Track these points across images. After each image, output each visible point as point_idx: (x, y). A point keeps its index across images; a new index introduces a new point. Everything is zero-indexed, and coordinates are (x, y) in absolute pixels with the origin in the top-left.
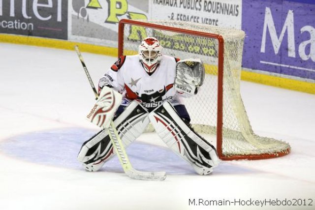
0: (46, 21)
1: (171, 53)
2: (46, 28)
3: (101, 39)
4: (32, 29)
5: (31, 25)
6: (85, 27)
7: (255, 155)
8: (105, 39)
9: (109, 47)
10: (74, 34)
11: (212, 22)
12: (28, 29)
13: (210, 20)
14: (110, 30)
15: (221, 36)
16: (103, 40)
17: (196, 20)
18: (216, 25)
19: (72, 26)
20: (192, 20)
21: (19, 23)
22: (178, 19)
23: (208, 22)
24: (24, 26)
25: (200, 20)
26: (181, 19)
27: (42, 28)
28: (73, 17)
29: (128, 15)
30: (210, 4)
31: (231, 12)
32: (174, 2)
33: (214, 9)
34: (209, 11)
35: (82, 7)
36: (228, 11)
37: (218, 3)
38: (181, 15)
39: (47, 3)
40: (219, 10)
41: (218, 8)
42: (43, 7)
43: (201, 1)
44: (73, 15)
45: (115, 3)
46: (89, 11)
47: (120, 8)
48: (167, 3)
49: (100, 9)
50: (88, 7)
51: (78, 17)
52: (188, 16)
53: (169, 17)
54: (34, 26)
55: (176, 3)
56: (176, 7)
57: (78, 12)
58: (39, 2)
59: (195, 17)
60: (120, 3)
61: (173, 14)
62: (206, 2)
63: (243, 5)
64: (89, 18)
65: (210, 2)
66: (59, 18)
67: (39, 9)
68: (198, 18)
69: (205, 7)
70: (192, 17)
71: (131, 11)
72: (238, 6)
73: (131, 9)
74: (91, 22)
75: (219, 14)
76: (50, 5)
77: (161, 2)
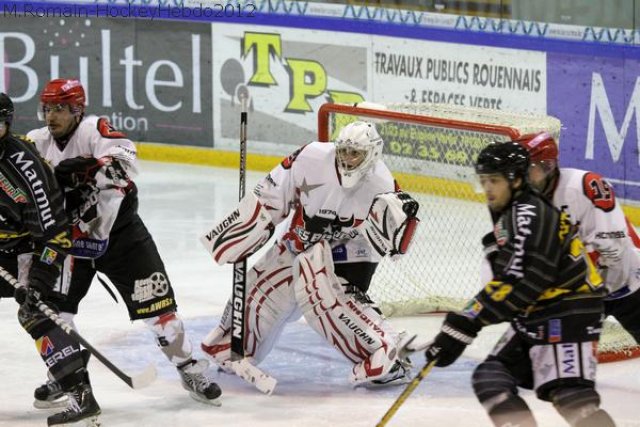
0: (172, 113)
1: (413, 165)
2: (174, 127)
3: (278, 143)
4: (146, 128)
5: (143, 123)
8: (285, 142)
10: (225, 136)
11: (491, 105)
12: (139, 128)
13: (486, 100)
14: (294, 125)
15: (517, 130)
16: (282, 146)
17: (458, 101)
18: (498, 108)
19: (222, 121)
20: (452, 101)
21: (120, 119)
22: (424, 101)
23: (482, 104)
24: (129, 123)
25: (466, 101)
26: (430, 101)
27: (165, 126)
28: (223, 103)
29: (328, 96)
30: (485, 71)
31: (526, 84)
32: (416, 68)
33: (493, 81)
34: (484, 84)
35: (240, 85)
36: (519, 82)
37: (501, 68)
38: (431, 93)
39: (173, 79)
40: (502, 82)
41: (500, 77)
42: (166, 87)
43: (467, 64)
44: (222, 100)
45: (302, 74)
46: (253, 91)
47: (313, 82)
48: (403, 70)
49: (274, 87)
50: (251, 83)
51: (233, 104)
52: (444, 95)
53: (407, 97)
54: (149, 123)
55: (419, 70)
56: (421, 77)
57: (233, 94)
58: (158, 77)
59: (457, 96)
60: (311, 75)
61: (414, 91)
62: (476, 66)
63: (548, 71)
64: (255, 104)
65: (485, 67)
66: (197, 107)
67: (158, 91)
68: (463, 97)
69: (475, 75)
70: (451, 96)
71: (333, 89)
72: (538, 72)
73: (334, 84)
74: (258, 112)
75: (502, 89)
76: (179, 82)
77: (390, 69)
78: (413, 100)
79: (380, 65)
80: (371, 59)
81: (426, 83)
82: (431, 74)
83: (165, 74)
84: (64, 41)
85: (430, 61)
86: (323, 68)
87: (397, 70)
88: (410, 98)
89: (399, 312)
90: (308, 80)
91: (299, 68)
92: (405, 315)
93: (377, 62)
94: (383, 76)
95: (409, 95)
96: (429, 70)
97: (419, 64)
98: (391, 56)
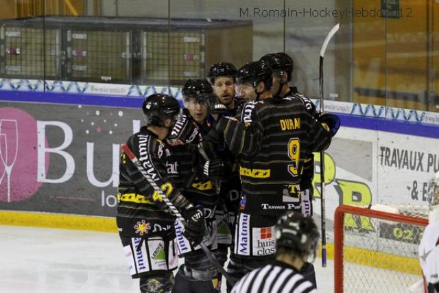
29: (336, 184)
32: (417, 162)
48: (405, 164)
53: (409, 188)
55: (420, 164)
56: (422, 170)
61: (415, 183)
71: (342, 178)
73: (342, 174)
77: (393, 162)
78: (414, 190)
79: (384, 158)
80: (376, 152)
81: (426, 175)
82: (431, 168)
84: (99, 130)
85: (430, 156)
86: (331, 157)
87: (400, 162)
88: (412, 188)
90: (318, 169)
93: (382, 156)
94: (386, 168)
95: (411, 186)
96: (430, 164)
97: (421, 158)
98: (395, 150)
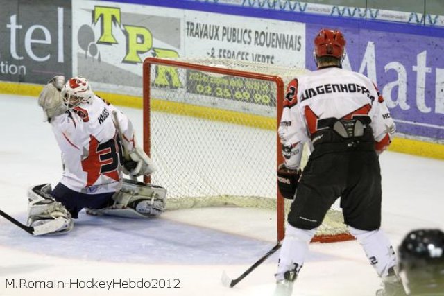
0: (42, 62)
1: (213, 101)
2: (44, 72)
3: (118, 85)
4: (25, 73)
5: (22, 69)
6: (96, 69)
7: (328, 236)
8: (123, 84)
9: (128, 95)
11: (266, 60)
12: (19, 73)
13: (263, 56)
14: (129, 72)
15: (280, 78)
16: (120, 86)
17: (244, 57)
18: (272, 63)
19: (78, 68)
20: (240, 57)
21: (7, 66)
23: (260, 59)
24: (13, 69)
25: (250, 57)
26: (224, 56)
27: (38, 71)
28: (79, 56)
29: (153, 52)
30: (263, 36)
31: (291, 46)
32: (215, 33)
33: (268, 43)
34: (262, 45)
35: (92, 43)
36: (286, 44)
37: (274, 34)
38: (225, 51)
39: (44, 38)
40: (274, 43)
41: (273, 40)
42: (39, 44)
43: (250, 31)
44: (78, 53)
45: (135, 36)
46: (100, 48)
47: (143, 42)
48: (206, 35)
49: (116, 45)
50: (99, 42)
51: (86, 56)
52: (234, 52)
53: (208, 54)
54: (27, 69)
55: (217, 35)
56: (218, 39)
57: (86, 50)
58: (33, 37)
59: (243, 53)
60: (142, 37)
61: (213, 49)
62: (257, 32)
63: (307, 36)
64: (102, 57)
65: (263, 33)
66: (61, 59)
67: (34, 46)
68: (247, 54)
69: (256, 39)
70: (239, 53)
71: (157, 47)
72: (300, 37)
73: (157, 43)
74: (103, 63)
75: (275, 49)
76: (48, 40)
77: (197, 33)
78: (212, 55)
79: (189, 31)
80: (183, 26)
81: (221, 44)
82: (225, 38)
83: (38, 34)
85: (224, 28)
86: (150, 32)
87: (201, 34)
88: (211, 54)
89: (199, 205)
90: (139, 40)
91: (133, 32)
92: (203, 207)
93: (188, 29)
94: (192, 38)
95: (210, 52)
96: (224, 35)
97: (217, 30)
98: (197, 25)
